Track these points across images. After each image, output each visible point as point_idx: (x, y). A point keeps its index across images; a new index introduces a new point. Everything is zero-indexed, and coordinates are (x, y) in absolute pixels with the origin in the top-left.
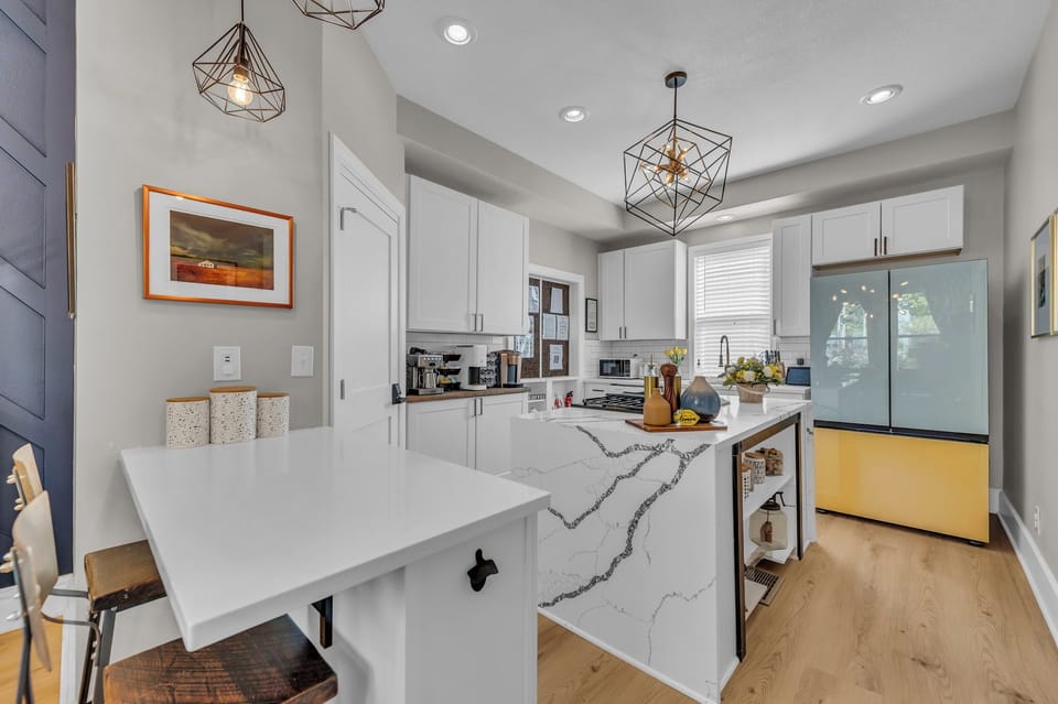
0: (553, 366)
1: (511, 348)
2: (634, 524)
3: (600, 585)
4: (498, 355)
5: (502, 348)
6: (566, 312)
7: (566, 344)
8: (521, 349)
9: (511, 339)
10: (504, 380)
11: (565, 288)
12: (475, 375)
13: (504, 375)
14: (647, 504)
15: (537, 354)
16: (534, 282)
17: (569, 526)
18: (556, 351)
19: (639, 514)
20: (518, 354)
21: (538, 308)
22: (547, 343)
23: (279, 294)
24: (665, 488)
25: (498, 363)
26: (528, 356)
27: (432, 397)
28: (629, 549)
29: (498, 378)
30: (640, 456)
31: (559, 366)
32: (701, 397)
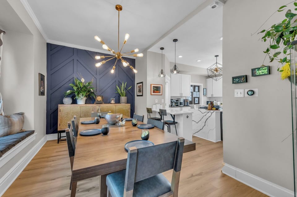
0: (196, 102)
1: (187, 99)
2: (206, 122)
3: (201, 130)
4: (185, 100)
5: (185, 99)
6: (199, 91)
7: (199, 98)
8: (189, 99)
9: (187, 97)
10: (186, 105)
11: (199, 87)
12: (181, 103)
13: (186, 103)
14: (207, 119)
15: (192, 100)
16: (192, 86)
17: (197, 123)
18: (197, 99)
19: (206, 120)
20: (188, 100)
21: (192, 91)
22: (194, 98)
23: (161, 94)
24: (209, 117)
25: (185, 102)
26: (190, 100)
27: (174, 107)
28: (205, 125)
29: (185, 104)
30: (206, 113)
31: (197, 102)
32: (216, 106)
